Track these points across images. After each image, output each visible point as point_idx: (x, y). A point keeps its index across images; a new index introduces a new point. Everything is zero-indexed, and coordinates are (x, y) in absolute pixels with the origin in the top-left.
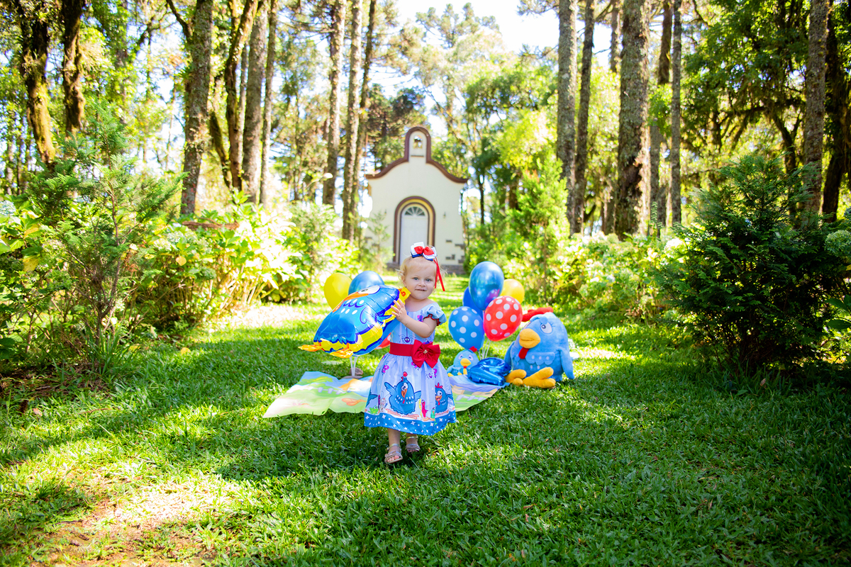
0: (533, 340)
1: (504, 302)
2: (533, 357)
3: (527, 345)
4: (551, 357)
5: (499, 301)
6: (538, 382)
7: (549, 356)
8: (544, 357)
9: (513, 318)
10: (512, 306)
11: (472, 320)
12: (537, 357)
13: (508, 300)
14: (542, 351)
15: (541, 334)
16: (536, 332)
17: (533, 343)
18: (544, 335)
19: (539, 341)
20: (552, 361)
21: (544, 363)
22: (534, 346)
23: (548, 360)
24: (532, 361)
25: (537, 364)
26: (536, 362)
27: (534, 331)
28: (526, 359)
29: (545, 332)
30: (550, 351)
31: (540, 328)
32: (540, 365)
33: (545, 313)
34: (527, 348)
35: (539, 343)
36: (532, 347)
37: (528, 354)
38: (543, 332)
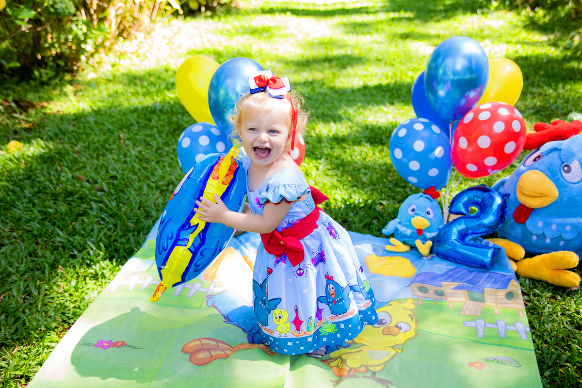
0: (543, 195)
1: (494, 117)
2: (540, 224)
3: (531, 203)
4: (574, 227)
6: (546, 274)
7: (572, 224)
8: (562, 226)
9: (509, 146)
11: (430, 149)
12: (547, 225)
13: (503, 112)
14: (560, 216)
15: (560, 184)
16: (550, 179)
17: (543, 199)
18: (567, 186)
19: (557, 198)
20: (576, 234)
21: (560, 235)
22: (545, 206)
23: (567, 232)
24: (538, 231)
25: (546, 235)
26: (545, 233)
27: (547, 178)
28: (526, 225)
29: (568, 180)
30: (575, 217)
31: (560, 171)
32: (551, 239)
33: (569, 137)
34: (530, 207)
35: (557, 200)
36: (540, 207)
37: (530, 217)
38: (565, 180)
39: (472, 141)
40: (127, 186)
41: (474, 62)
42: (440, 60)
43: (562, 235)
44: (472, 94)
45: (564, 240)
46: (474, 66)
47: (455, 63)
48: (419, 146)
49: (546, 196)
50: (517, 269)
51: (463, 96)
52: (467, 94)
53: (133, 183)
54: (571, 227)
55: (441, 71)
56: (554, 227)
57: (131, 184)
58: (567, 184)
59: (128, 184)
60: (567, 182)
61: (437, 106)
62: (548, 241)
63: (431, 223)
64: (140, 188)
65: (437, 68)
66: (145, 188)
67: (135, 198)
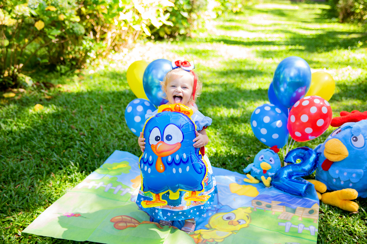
0: (338, 154)
2: (337, 172)
3: (332, 158)
4: (358, 175)
5: (305, 103)
6: (338, 203)
7: (357, 173)
8: (350, 174)
9: (320, 123)
10: (320, 109)
12: (341, 172)
15: (350, 148)
16: (344, 144)
17: (339, 156)
18: (354, 150)
19: (347, 156)
20: (359, 180)
21: (349, 180)
22: (340, 161)
23: (354, 178)
24: (336, 176)
25: (340, 179)
26: (340, 177)
27: (342, 144)
28: (328, 172)
29: (355, 145)
30: (359, 169)
31: (351, 140)
32: (344, 182)
33: (359, 121)
34: (331, 161)
35: (347, 157)
36: (337, 161)
37: (331, 167)
38: (353, 145)
39: (298, 118)
40: (98, 134)
41: (301, 72)
42: (281, 69)
43: (350, 179)
44: (300, 91)
45: (352, 183)
46: (301, 74)
47: (290, 72)
48: (267, 119)
49: (340, 154)
50: (322, 199)
51: (294, 91)
52: (297, 90)
53: (103, 133)
54: (356, 175)
55: (282, 76)
56: (345, 174)
57: (102, 133)
58: (354, 148)
59: (100, 133)
60: (354, 147)
61: (280, 97)
62: (342, 183)
63: (272, 167)
64: (107, 136)
65: (279, 74)
66: (109, 136)
67: (102, 141)
